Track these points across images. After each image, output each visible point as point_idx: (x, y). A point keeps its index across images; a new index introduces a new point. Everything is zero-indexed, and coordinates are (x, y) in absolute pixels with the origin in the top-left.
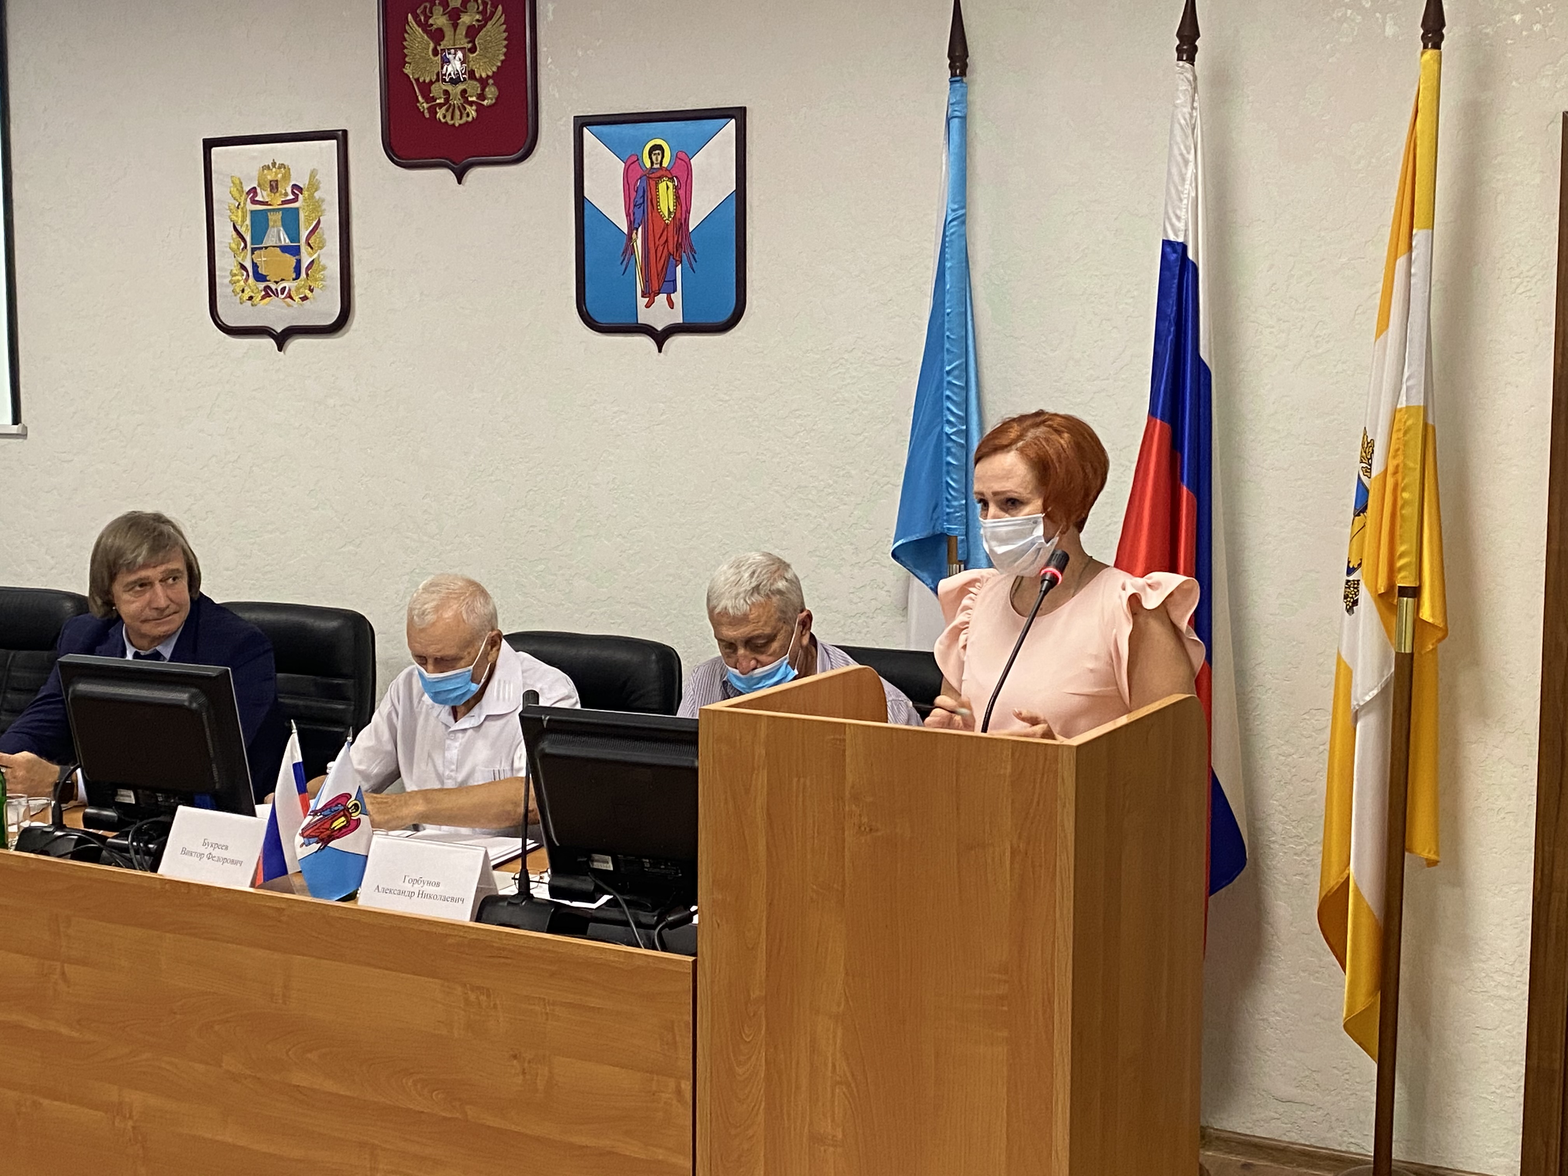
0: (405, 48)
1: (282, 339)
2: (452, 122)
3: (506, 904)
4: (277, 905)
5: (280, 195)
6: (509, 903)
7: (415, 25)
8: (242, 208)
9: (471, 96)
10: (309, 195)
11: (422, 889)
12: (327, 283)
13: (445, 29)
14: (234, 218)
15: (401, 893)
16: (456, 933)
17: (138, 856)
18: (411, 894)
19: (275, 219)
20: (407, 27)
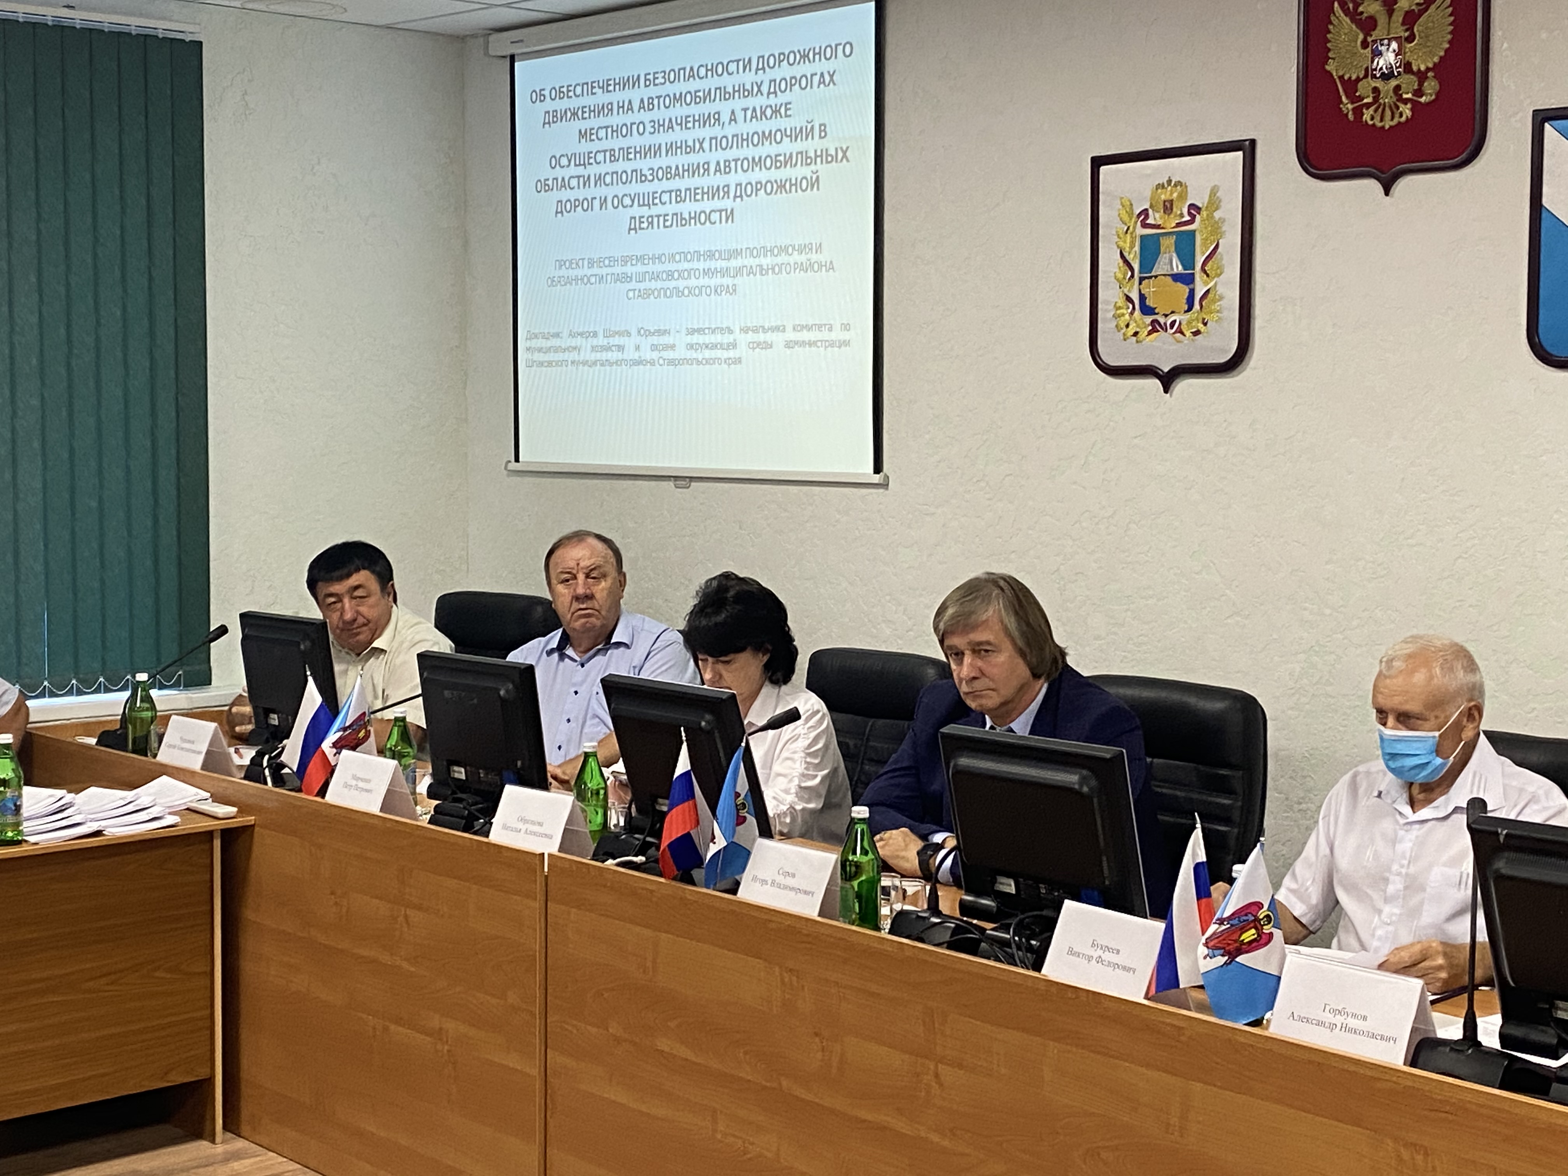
0: (1329, 41)
1: (1168, 380)
2: (1379, 124)
3: (1448, 1049)
4: (1176, 1022)
5: (1176, 216)
6: (1452, 1049)
7: (1342, 15)
8: (1132, 233)
9: (1407, 93)
10: (1208, 215)
11: (1345, 1022)
12: (1225, 314)
13: (1378, 17)
14: (1121, 244)
15: (1320, 1023)
16: (1387, 1077)
17: (1020, 953)
18: (1332, 1027)
19: (1168, 244)
20: (1332, 18)
